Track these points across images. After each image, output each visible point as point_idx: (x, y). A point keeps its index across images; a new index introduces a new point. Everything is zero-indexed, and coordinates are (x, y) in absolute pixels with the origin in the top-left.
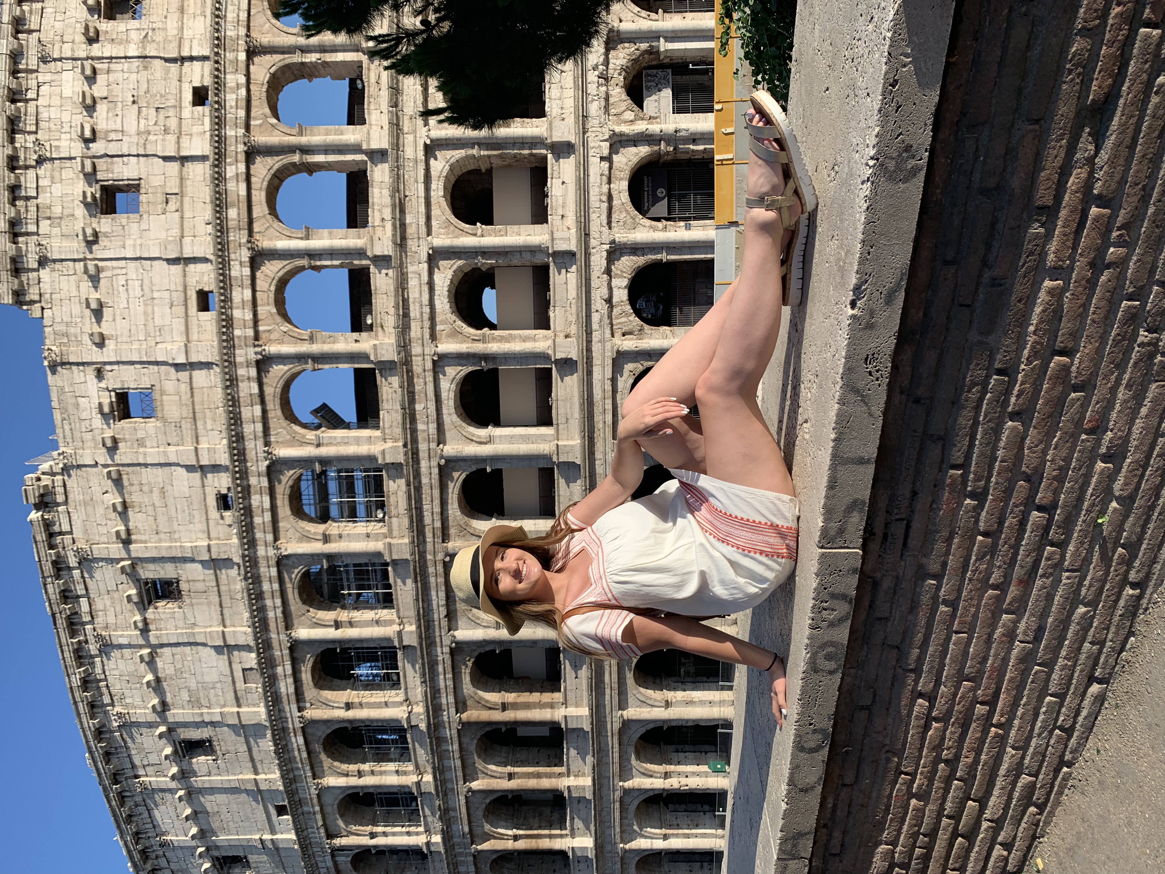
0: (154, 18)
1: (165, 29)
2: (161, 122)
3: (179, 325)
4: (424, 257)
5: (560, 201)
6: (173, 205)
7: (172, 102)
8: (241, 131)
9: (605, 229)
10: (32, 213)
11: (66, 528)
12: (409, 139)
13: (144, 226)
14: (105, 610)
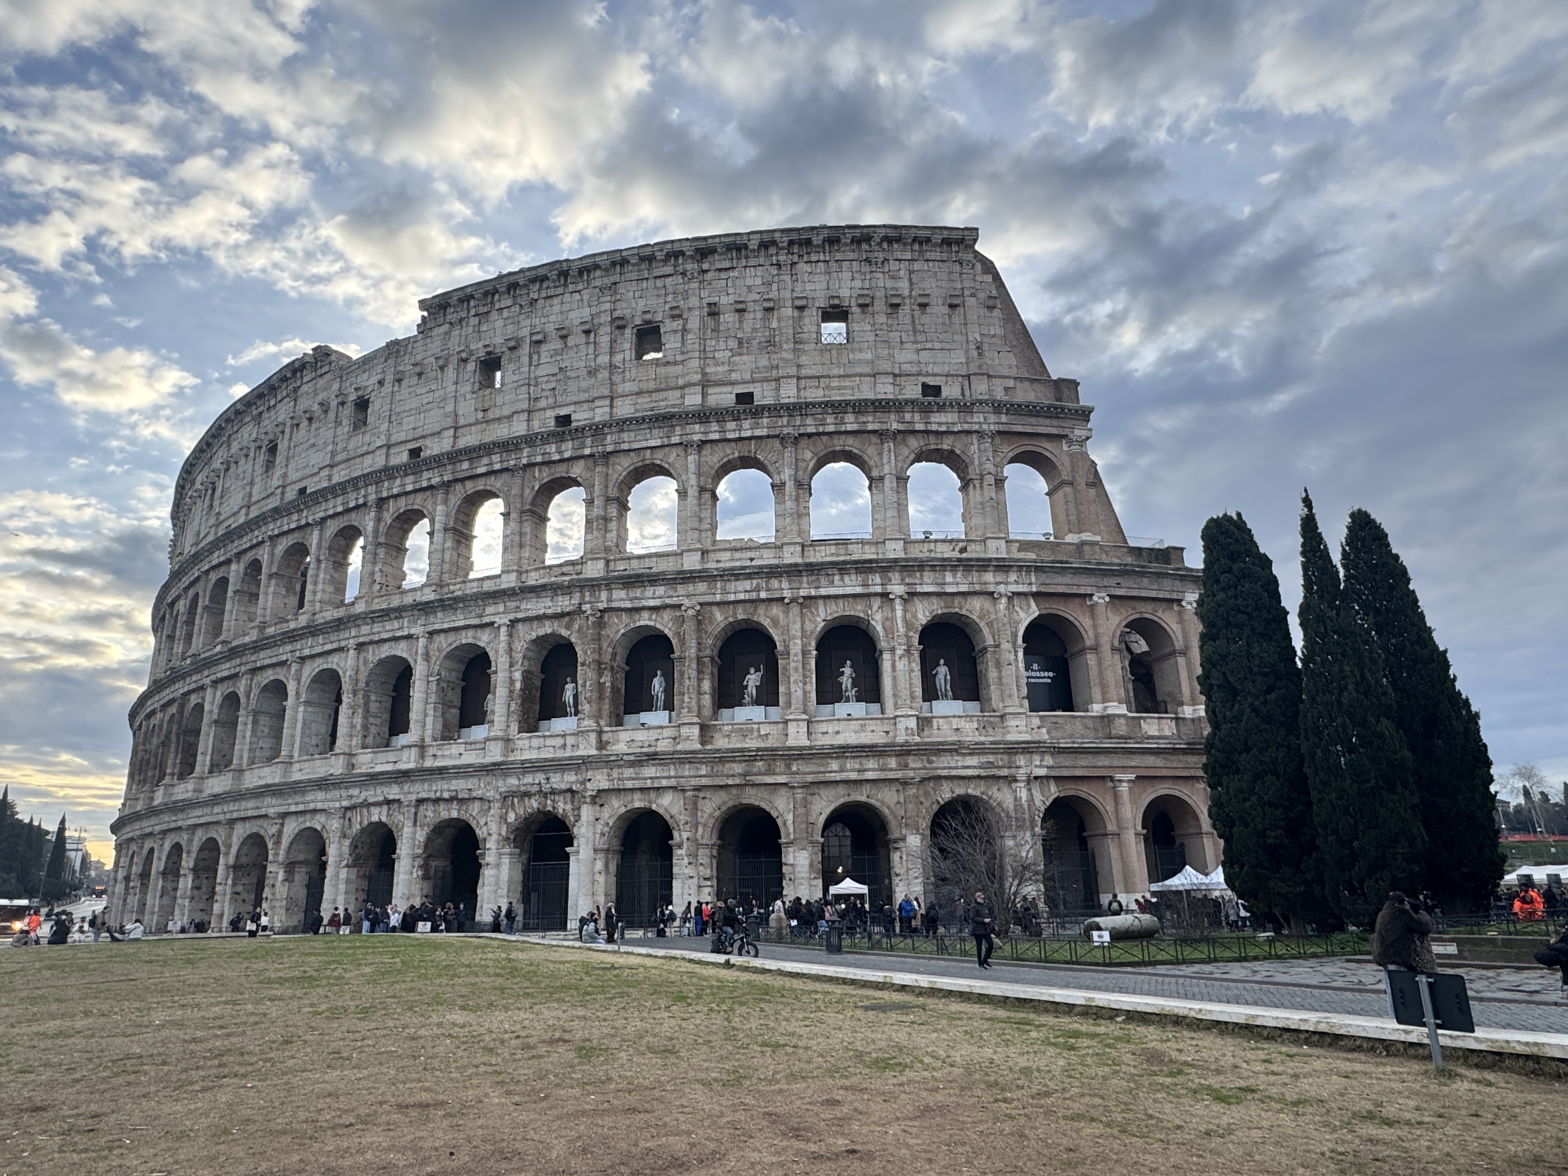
0: (634, 371)
1: (624, 381)
2: (545, 394)
3: (402, 437)
4: (413, 631)
6: (480, 415)
7: (559, 399)
8: (524, 461)
10: (482, 310)
11: (305, 379)
12: (501, 608)
13: (468, 396)
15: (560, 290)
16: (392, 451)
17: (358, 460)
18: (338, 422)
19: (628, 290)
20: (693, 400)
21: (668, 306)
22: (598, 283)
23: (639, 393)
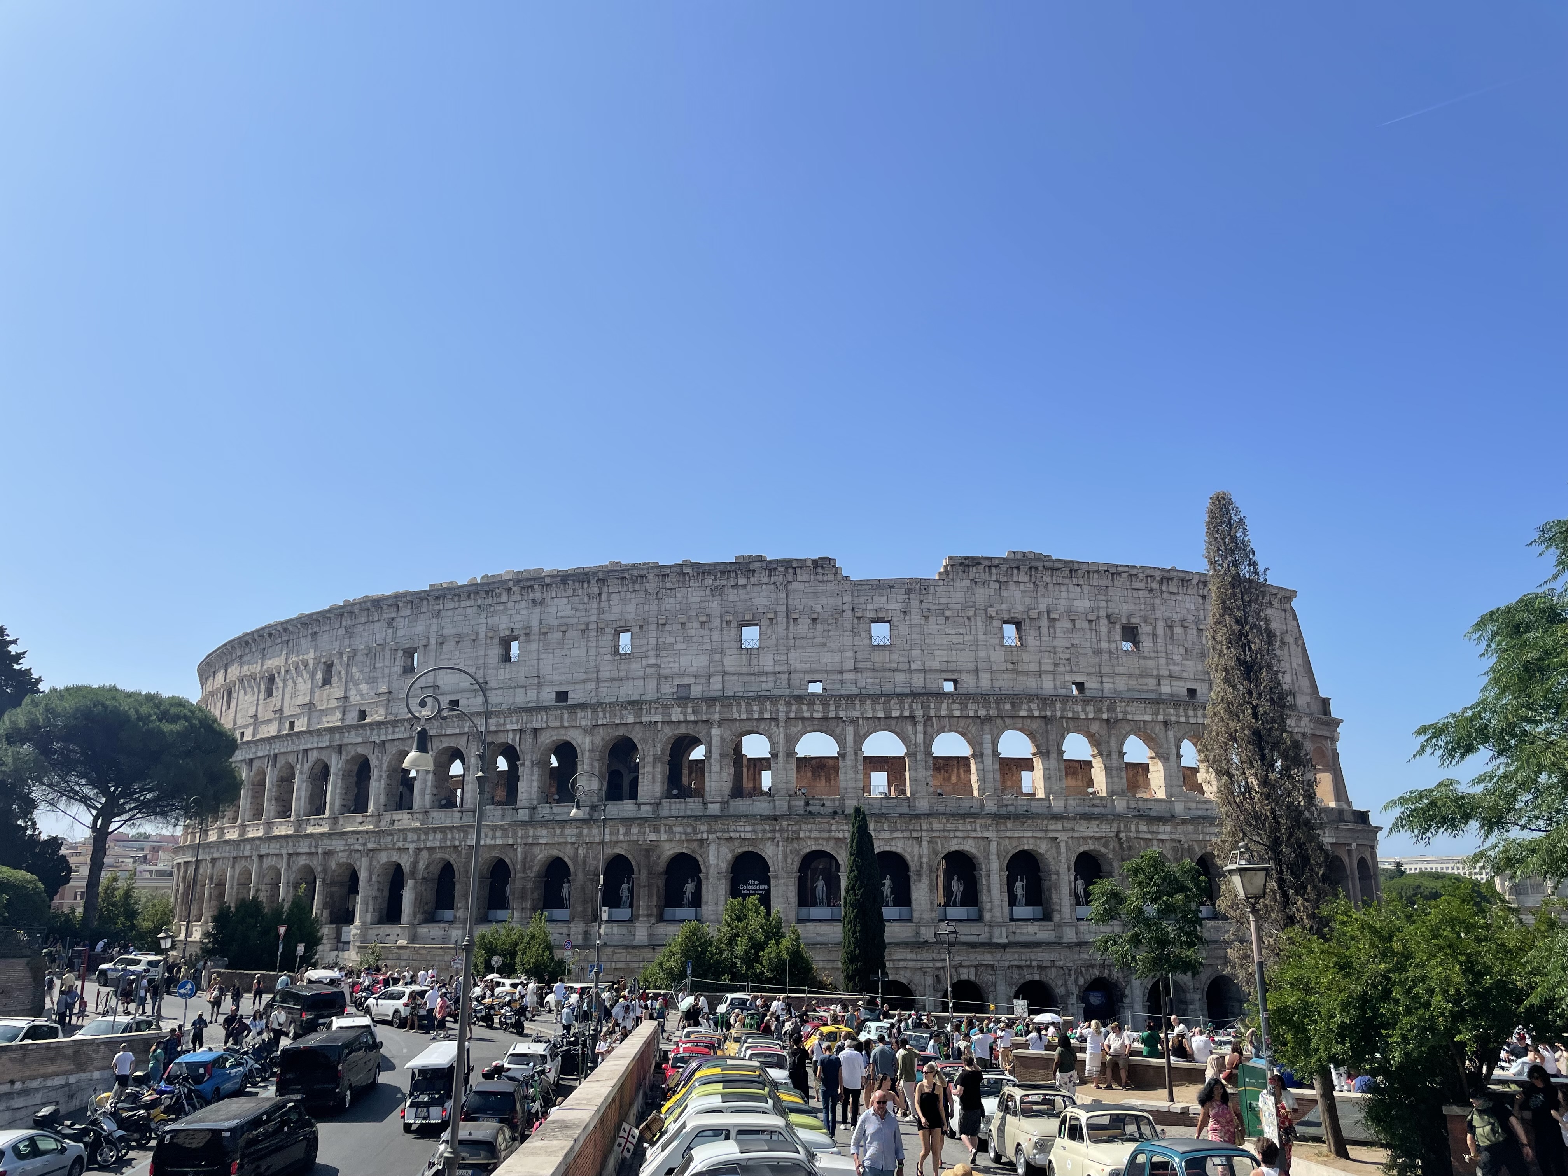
0: (1124, 659)
1: (1118, 665)
2: (1062, 662)
3: (935, 665)
4: (986, 835)
5: (1025, 931)
6: (1010, 666)
7: (1074, 669)
8: (1059, 714)
9: (1007, 964)
10: (1003, 579)
11: (800, 578)
13: (997, 648)
14: (738, 594)
15: (1066, 581)
16: (928, 676)
17: (888, 674)
18: (855, 633)
19: (1116, 594)
20: (1165, 689)
21: (1142, 613)
22: (1095, 584)
23: (1130, 676)
